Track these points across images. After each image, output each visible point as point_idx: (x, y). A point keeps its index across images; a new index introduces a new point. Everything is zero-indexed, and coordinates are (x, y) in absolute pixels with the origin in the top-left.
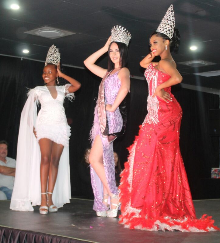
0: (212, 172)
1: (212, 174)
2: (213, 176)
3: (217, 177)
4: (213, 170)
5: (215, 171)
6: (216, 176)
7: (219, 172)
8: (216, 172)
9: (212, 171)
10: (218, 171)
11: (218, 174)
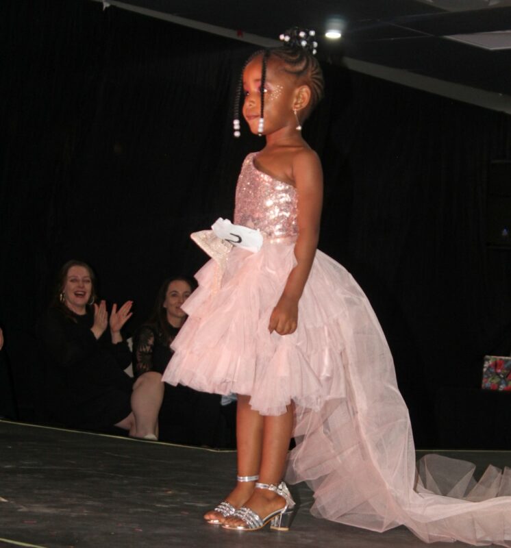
0: (485, 370)
1: (485, 376)
2: (488, 383)
3: (502, 387)
4: (490, 361)
5: (496, 365)
6: (499, 384)
7: (507, 369)
8: (499, 371)
9: (486, 365)
10: (506, 366)
11: (507, 376)
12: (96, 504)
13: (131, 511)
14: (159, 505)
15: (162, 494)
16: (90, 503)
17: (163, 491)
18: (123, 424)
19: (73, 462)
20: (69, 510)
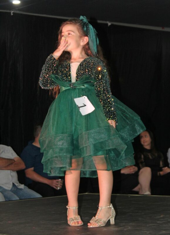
12: (133, 224)
13: (148, 225)
14: (158, 222)
15: (159, 217)
16: (131, 224)
17: (159, 216)
18: (136, 189)
19: (120, 208)
20: (123, 228)
